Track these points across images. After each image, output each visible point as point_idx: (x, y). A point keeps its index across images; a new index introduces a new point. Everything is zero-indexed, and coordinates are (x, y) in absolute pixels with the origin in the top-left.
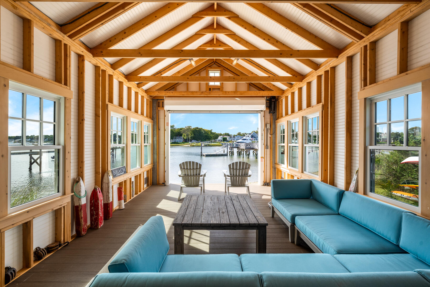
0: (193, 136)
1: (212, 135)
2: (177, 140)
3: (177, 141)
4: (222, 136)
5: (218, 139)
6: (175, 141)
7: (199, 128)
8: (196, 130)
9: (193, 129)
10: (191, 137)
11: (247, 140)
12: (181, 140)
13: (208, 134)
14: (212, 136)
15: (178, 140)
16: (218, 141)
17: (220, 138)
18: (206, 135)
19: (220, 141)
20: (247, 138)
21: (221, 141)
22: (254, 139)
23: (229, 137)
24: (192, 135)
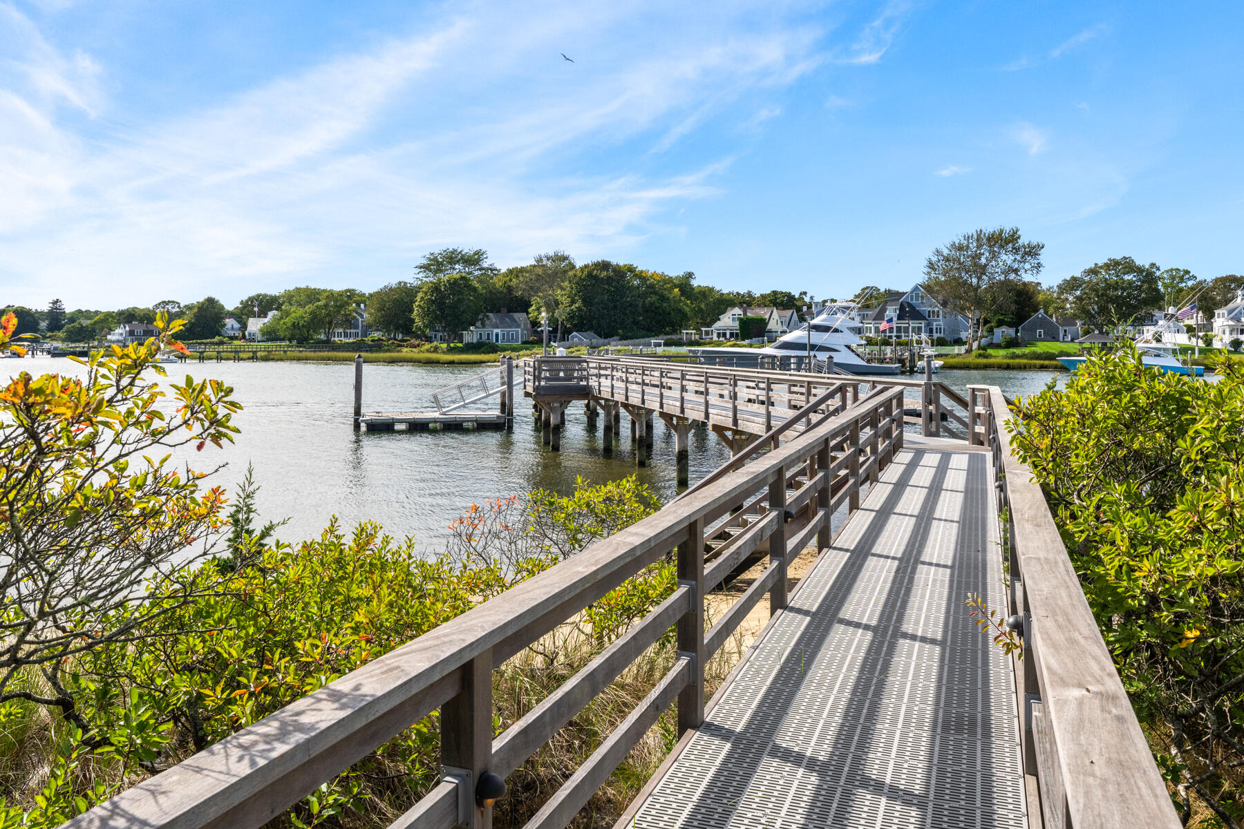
0: (579, 309)
1: (687, 306)
2: (495, 331)
3: (497, 335)
4: (737, 311)
5: (717, 325)
6: (484, 338)
7: (614, 261)
8: (596, 278)
9: (582, 269)
10: (571, 317)
11: (836, 331)
12: (517, 332)
13: (663, 298)
14: (687, 309)
15: (498, 331)
16: (715, 338)
17: (728, 320)
18: (652, 304)
19: (724, 335)
20: (840, 320)
21: (732, 335)
22: (913, 324)
23: (788, 313)
24: (573, 302)
